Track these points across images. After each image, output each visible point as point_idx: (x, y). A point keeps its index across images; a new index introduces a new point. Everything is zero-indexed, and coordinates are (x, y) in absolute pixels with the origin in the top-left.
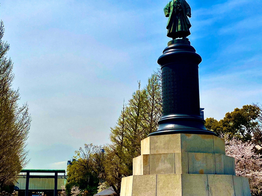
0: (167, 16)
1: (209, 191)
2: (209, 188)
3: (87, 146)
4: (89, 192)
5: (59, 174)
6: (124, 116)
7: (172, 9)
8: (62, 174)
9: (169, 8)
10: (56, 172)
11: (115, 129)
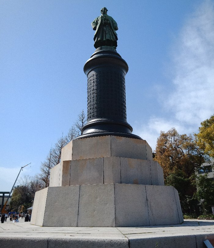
0: (95, 29)
1: (148, 207)
2: (148, 203)
3: (25, 176)
4: (25, 207)
5: (5, 195)
6: (51, 154)
7: (99, 22)
8: (8, 195)
9: (97, 21)
10: (4, 193)
11: (44, 163)
